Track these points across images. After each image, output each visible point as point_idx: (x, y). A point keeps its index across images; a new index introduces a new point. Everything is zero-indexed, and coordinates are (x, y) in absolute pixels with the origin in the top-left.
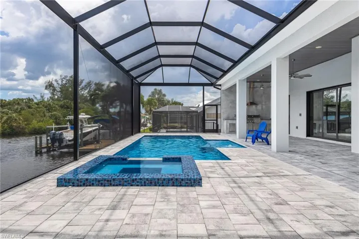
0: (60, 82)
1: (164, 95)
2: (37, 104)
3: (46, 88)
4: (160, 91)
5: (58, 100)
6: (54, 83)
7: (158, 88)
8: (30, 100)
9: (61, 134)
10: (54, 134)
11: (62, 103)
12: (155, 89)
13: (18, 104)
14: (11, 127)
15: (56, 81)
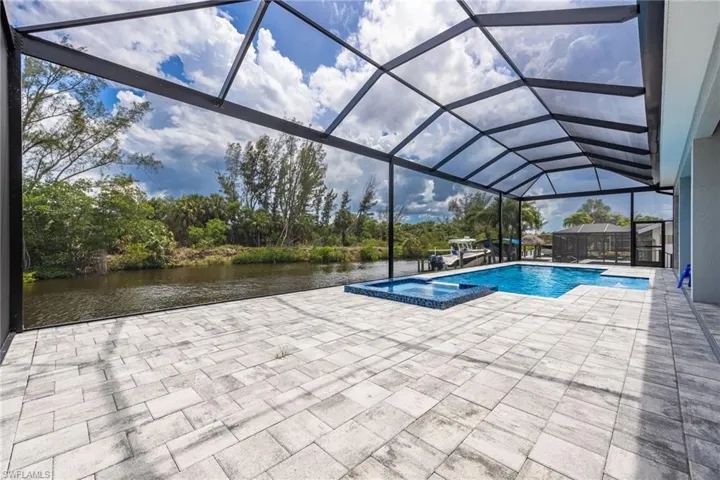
0: (464, 202)
1: (607, 208)
2: (438, 227)
3: (449, 210)
4: (599, 203)
5: (460, 222)
6: (458, 203)
7: (595, 198)
8: (431, 223)
9: (441, 258)
10: (434, 258)
11: (464, 225)
12: (589, 201)
13: (421, 227)
14: (410, 251)
15: (460, 200)
